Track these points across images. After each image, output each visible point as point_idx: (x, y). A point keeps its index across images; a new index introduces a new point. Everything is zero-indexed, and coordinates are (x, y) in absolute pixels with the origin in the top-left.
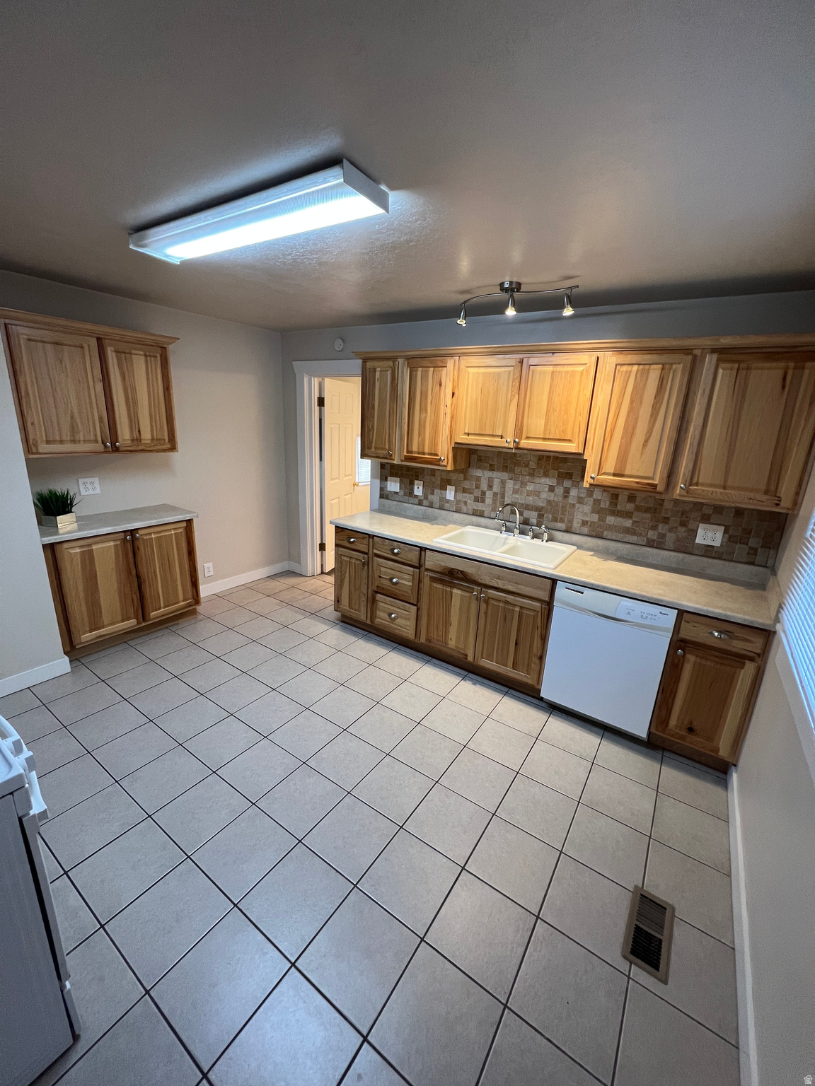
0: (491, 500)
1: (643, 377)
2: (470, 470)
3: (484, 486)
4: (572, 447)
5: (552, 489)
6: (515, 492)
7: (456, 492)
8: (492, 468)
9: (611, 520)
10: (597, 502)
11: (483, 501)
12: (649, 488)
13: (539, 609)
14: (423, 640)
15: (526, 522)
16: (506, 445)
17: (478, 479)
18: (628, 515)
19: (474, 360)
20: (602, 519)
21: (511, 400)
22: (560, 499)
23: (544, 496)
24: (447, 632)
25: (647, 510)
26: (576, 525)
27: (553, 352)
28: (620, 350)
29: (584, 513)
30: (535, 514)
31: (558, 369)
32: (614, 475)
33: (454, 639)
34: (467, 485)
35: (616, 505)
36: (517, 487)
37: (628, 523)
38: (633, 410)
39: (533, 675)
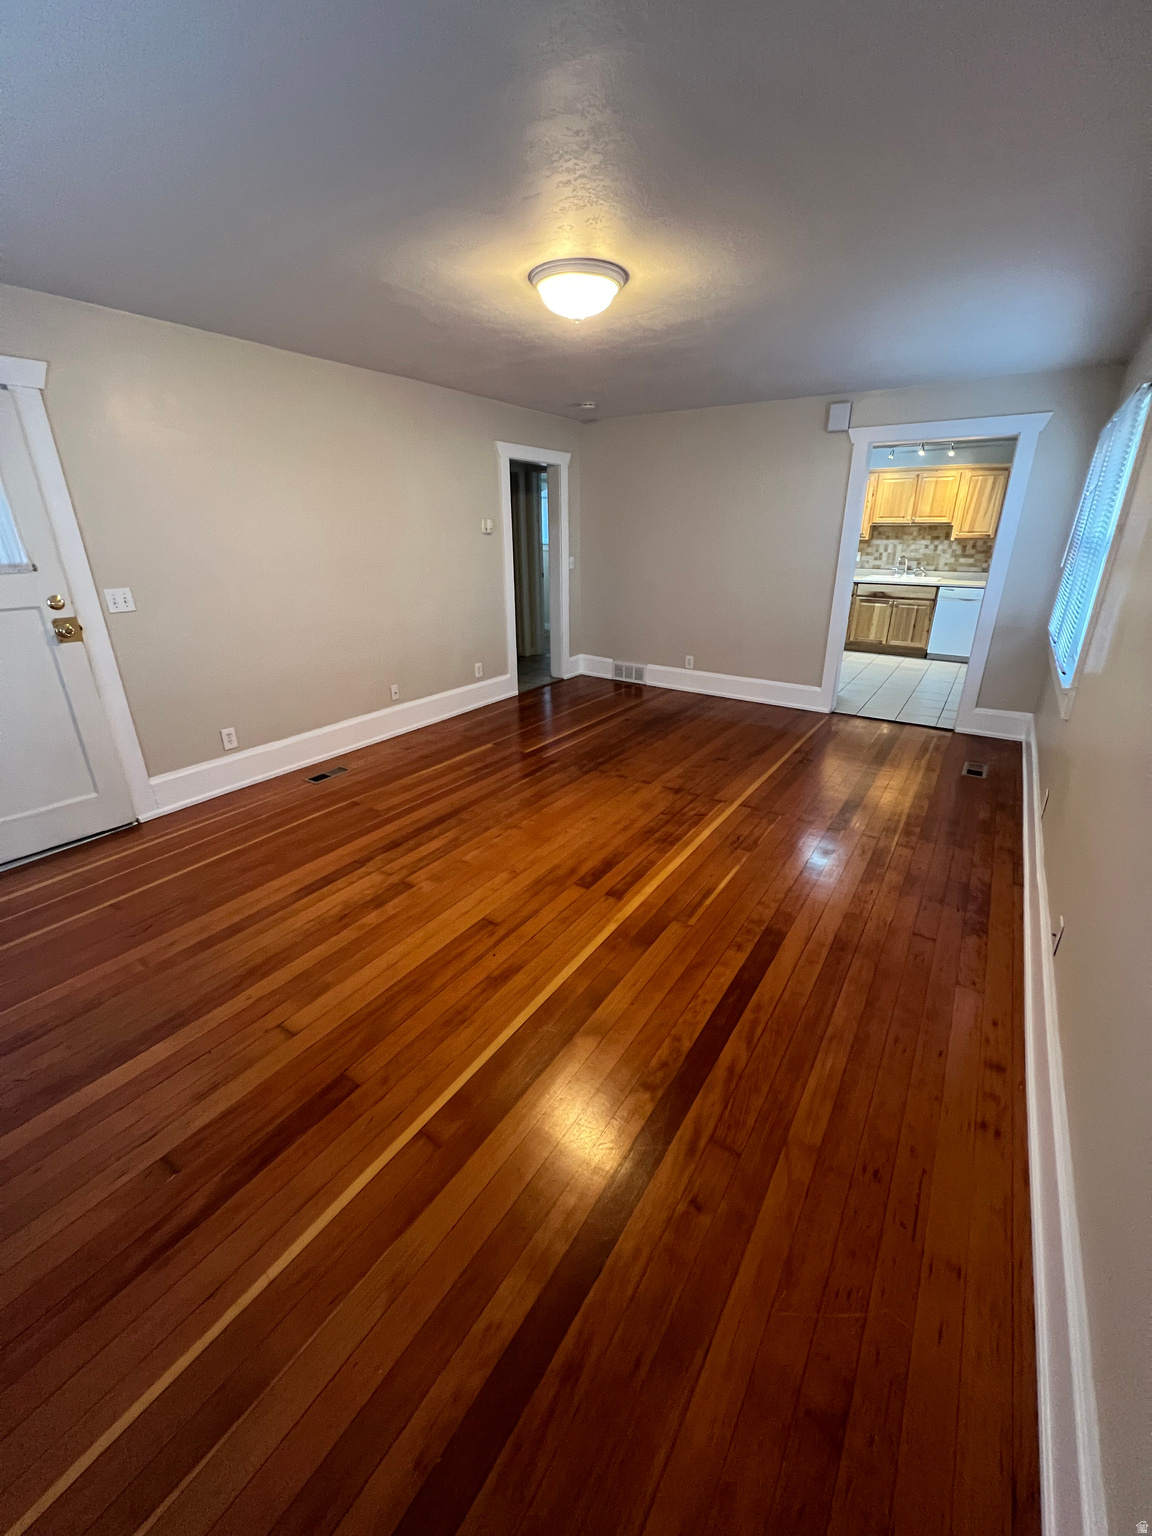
0: (886, 558)
1: (985, 482)
2: (873, 541)
4: (945, 520)
5: (927, 547)
6: (903, 551)
7: (862, 555)
8: (888, 538)
9: (962, 560)
10: (954, 551)
11: (880, 559)
13: (929, 604)
14: (852, 639)
15: (909, 568)
16: (906, 522)
17: (878, 546)
18: (971, 556)
19: (889, 476)
20: (956, 560)
21: (911, 497)
22: (932, 552)
23: (921, 551)
24: (869, 630)
25: (983, 552)
26: (941, 566)
27: (937, 470)
28: (973, 469)
29: (946, 558)
30: (915, 563)
31: (939, 479)
32: (968, 532)
33: (873, 634)
34: (869, 550)
35: (965, 551)
36: (904, 548)
37: (971, 561)
38: (979, 500)
39: (924, 642)
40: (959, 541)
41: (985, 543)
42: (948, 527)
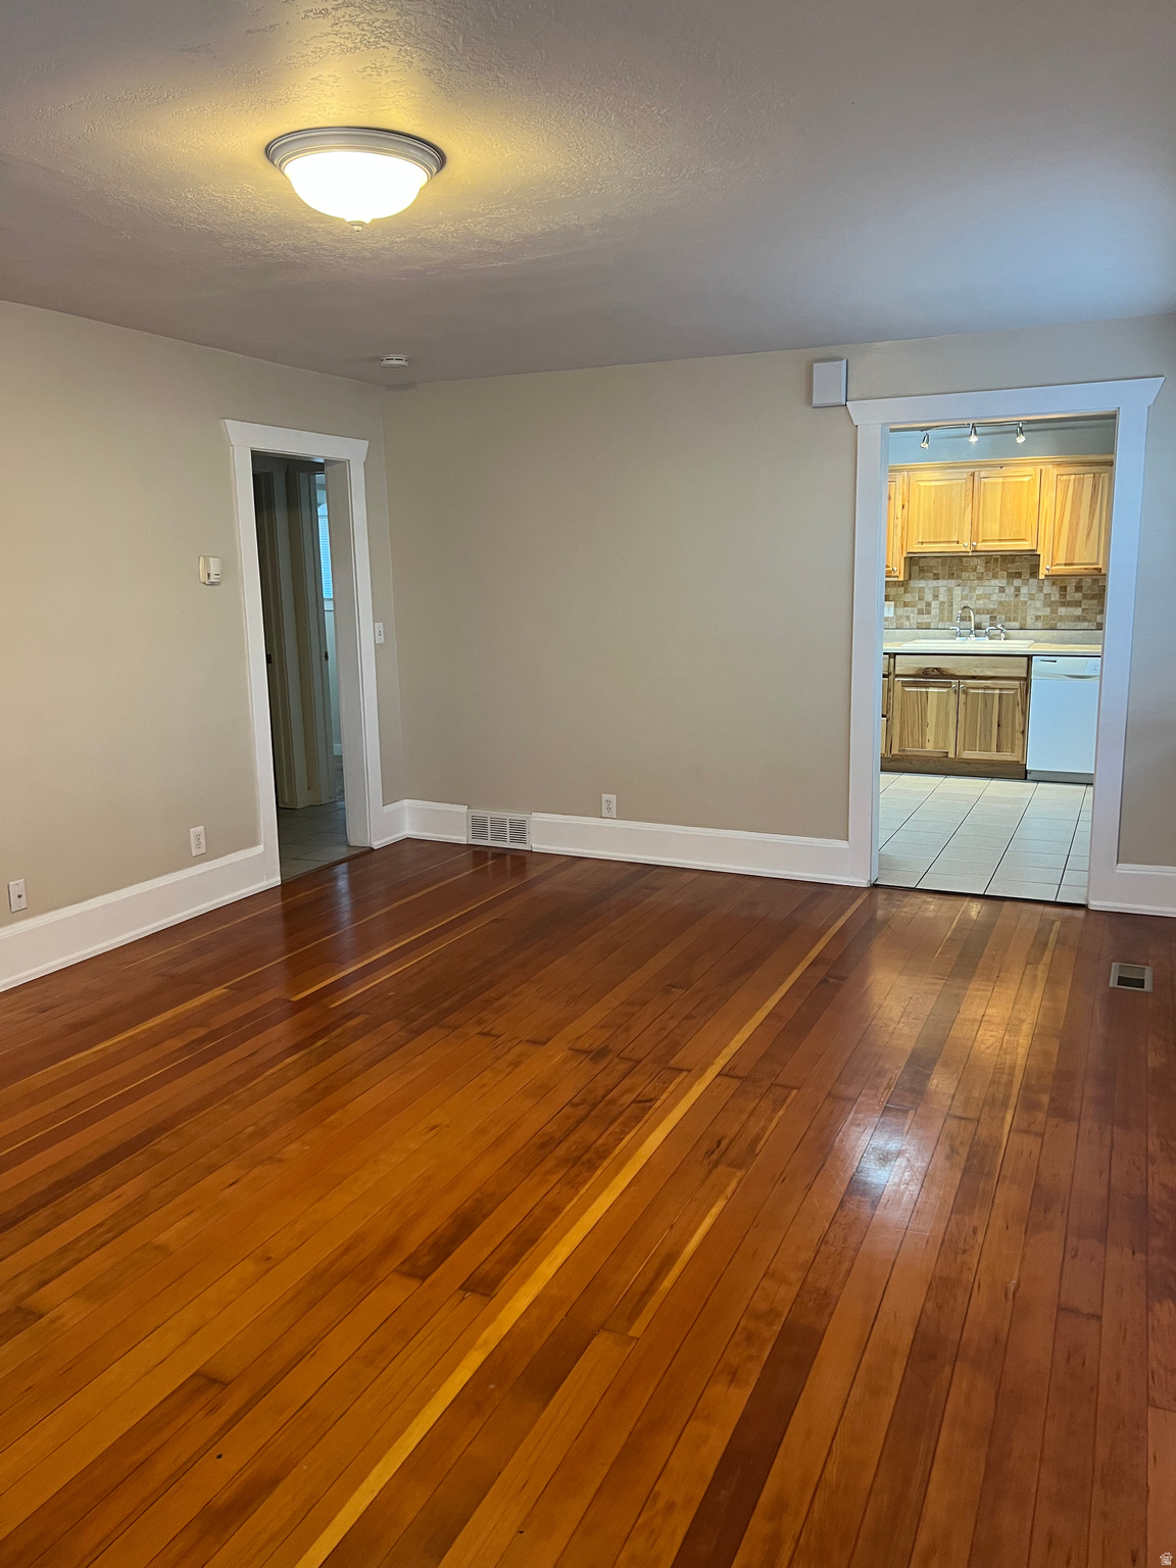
0: (938, 611)
1: (1080, 483)
2: (911, 582)
3: (929, 597)
4: (1025, 546)
5: (1002, 590)
6: (964, 598)
7: (895, 607)
8: (936, 577)
9: (1062, 611)
10: (1047, 596)
11: (928, 612)
12: (1096, 572)
13: (1018, 687)
14: (895, 751)
15: (978, 627)
16: (963, 549)
17: (921, 590)
18: (1077, 604)
19: (926, 475)
20: (1053, 612)
21: (965, 509)
22: (1012, 599)
23: (994, 597)
24: (923, 734)
25: (1092, 596)
26: (1029, 621)
27: (1001, 466)
28: (1060, 464)
29: (1037, 608)
30: (987, 617)
31: (1008, 480)
32: (1066, 565)
33: (932, 741)
34: (908, 598)
35: (1065, 596)
36: (965, 593)
37: (1078, 611)
38: (1075, 511)
39: (1018, 751)
40: (1054, 579)
41: (1095, 581)
42: (1031, 560)
